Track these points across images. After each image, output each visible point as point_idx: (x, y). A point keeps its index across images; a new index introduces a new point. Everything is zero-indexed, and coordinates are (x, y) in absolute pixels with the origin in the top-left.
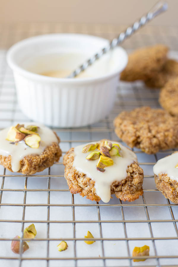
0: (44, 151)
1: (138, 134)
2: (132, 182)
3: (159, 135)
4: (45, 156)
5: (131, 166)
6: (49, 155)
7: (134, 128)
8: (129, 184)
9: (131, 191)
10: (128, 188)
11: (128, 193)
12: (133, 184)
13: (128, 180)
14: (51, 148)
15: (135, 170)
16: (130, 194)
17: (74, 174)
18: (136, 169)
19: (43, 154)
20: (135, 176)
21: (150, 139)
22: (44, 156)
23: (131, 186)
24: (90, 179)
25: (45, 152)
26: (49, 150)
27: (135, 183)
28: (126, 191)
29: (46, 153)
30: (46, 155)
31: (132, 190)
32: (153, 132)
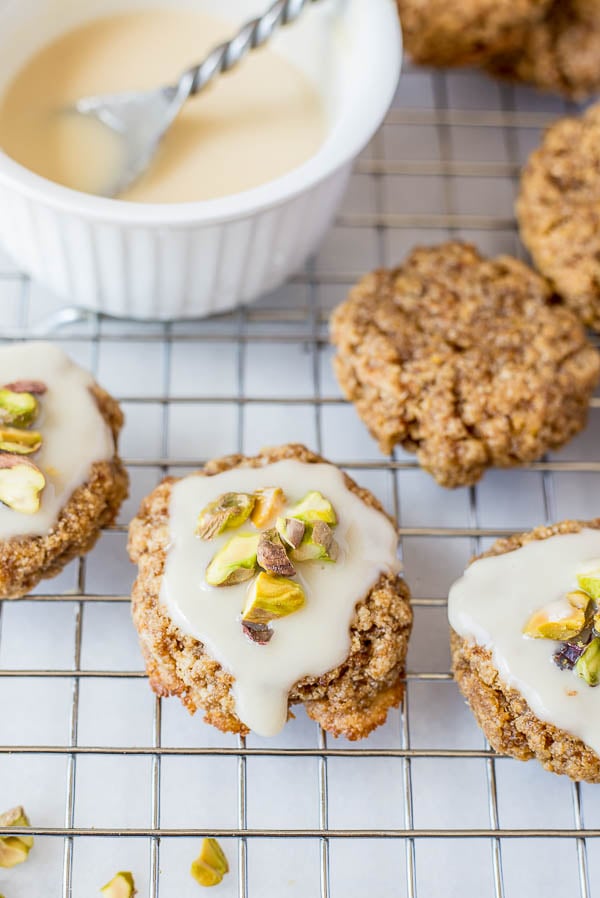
0: (60, 519)
1: (413, 411)
2: (367, 670)
3: (487, 429)
4: (61, 541)
5: (369, 600)
6: (76, 532)
7: (403, 387)
8: (355, 679)
9: (359, 702)
10: (351, 693)
11: (348, 711)
12: (369, 676)
13: (351, 665)
14: (85, 502)
15: (379, 621)
16: (358, 710)
17: (163, 638)
18: (383, 615)
19: (56, 530)
20: (379, 646)
21: (454, 443)
22: (58, 539)
23: (363, 682)
24: (218, 667)
25: (61, 525)
26: (77, 512)
27: (376, 674)
28: (341, 702)
29: (66, 526)
30: (65, 537)
31: (366, 697)
32: (470, 413)
